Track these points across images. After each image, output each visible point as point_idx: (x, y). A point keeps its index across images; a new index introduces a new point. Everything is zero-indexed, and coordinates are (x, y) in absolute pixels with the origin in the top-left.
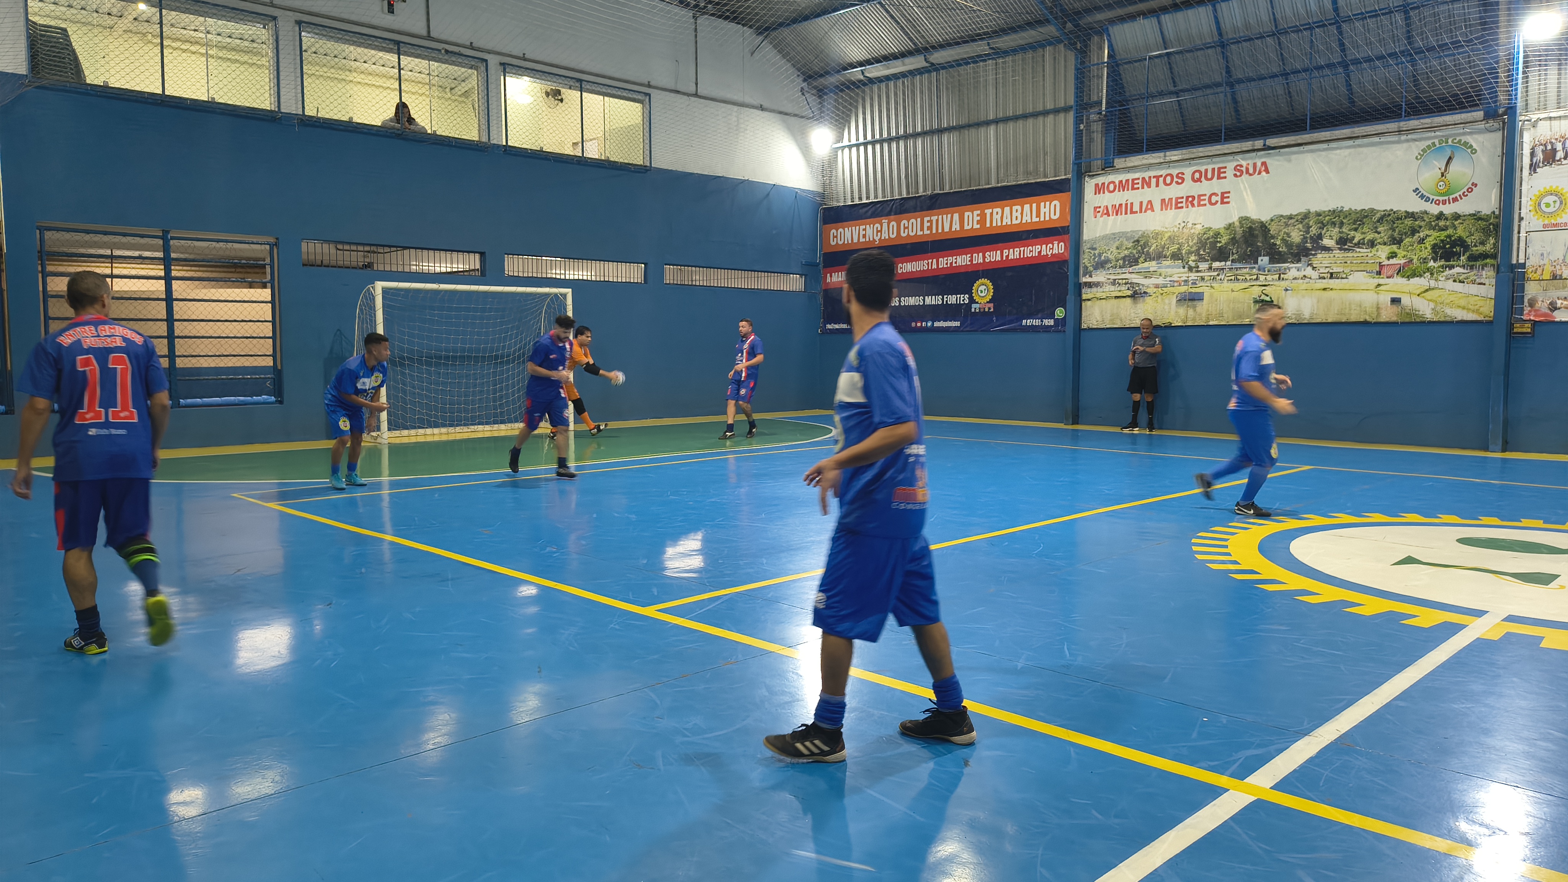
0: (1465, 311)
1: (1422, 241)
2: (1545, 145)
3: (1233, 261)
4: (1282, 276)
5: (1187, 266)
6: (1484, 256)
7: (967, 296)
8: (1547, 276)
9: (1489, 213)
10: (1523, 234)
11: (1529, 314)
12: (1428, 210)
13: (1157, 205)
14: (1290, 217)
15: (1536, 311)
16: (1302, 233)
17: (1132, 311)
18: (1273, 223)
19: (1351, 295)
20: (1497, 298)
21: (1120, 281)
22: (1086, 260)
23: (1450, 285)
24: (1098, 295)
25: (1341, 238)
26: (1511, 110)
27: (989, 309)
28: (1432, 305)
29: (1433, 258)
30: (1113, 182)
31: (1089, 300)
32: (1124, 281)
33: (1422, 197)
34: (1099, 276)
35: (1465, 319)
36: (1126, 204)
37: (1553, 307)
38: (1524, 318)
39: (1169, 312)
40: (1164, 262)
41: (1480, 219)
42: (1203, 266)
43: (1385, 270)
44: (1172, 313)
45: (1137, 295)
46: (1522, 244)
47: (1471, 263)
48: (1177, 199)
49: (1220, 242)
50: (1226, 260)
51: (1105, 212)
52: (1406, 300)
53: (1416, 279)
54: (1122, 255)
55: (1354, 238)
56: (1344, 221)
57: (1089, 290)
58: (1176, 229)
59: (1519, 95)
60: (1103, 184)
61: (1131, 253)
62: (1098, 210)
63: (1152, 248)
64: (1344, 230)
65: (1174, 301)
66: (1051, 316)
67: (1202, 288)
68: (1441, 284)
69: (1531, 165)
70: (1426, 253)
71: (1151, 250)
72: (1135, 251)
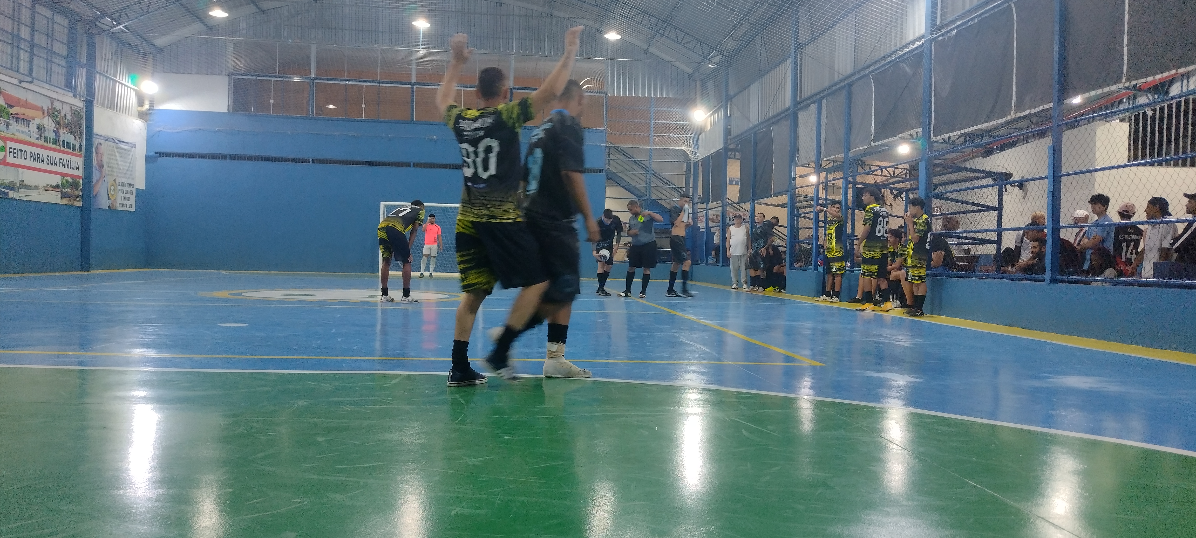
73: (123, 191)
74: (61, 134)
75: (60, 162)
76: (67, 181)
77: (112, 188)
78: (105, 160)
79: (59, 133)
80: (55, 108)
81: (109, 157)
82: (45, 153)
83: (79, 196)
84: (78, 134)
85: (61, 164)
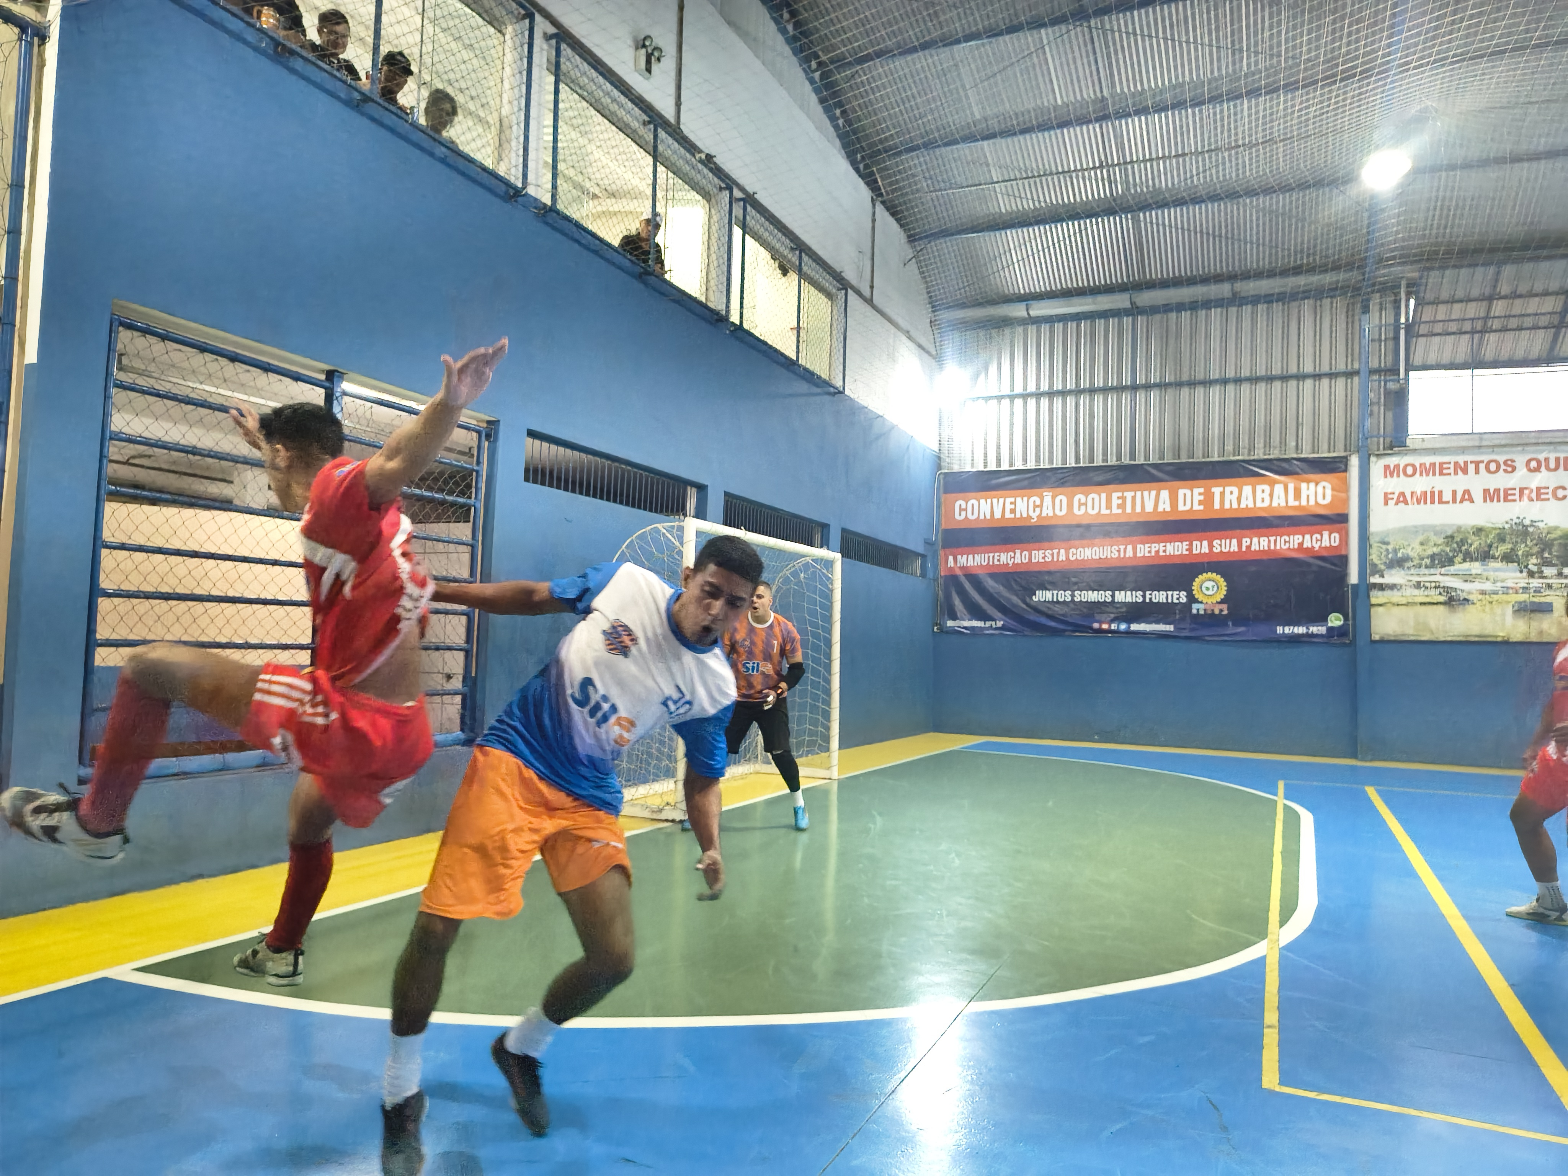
5: (1525, 570)
7: (1183, 594)
13: (1478, 495)
21: (1427, 584)
22: (1373, 555)
24: (1395, 600)
27: (1221, 610)
30: (1412, 465)
32: (1434, 584)
34: (1393, 577)
36: (1433, 493)
40: (1493, 564)
42: (1549, 571)
45: (1453, 602)
48: (1506, 491)
51: (1401, 499)
54: (1430, 552)
57: (1380, 593)
58: (1507, 526)
60: (1397, 466)
61: (1442, 551)
62: (1391, 496)
63: (1473, 547)
65: (1509, 610)
66: (1323, 622)
67: (1550, 597)
71: (1472, 549)
72: (1448, 549)
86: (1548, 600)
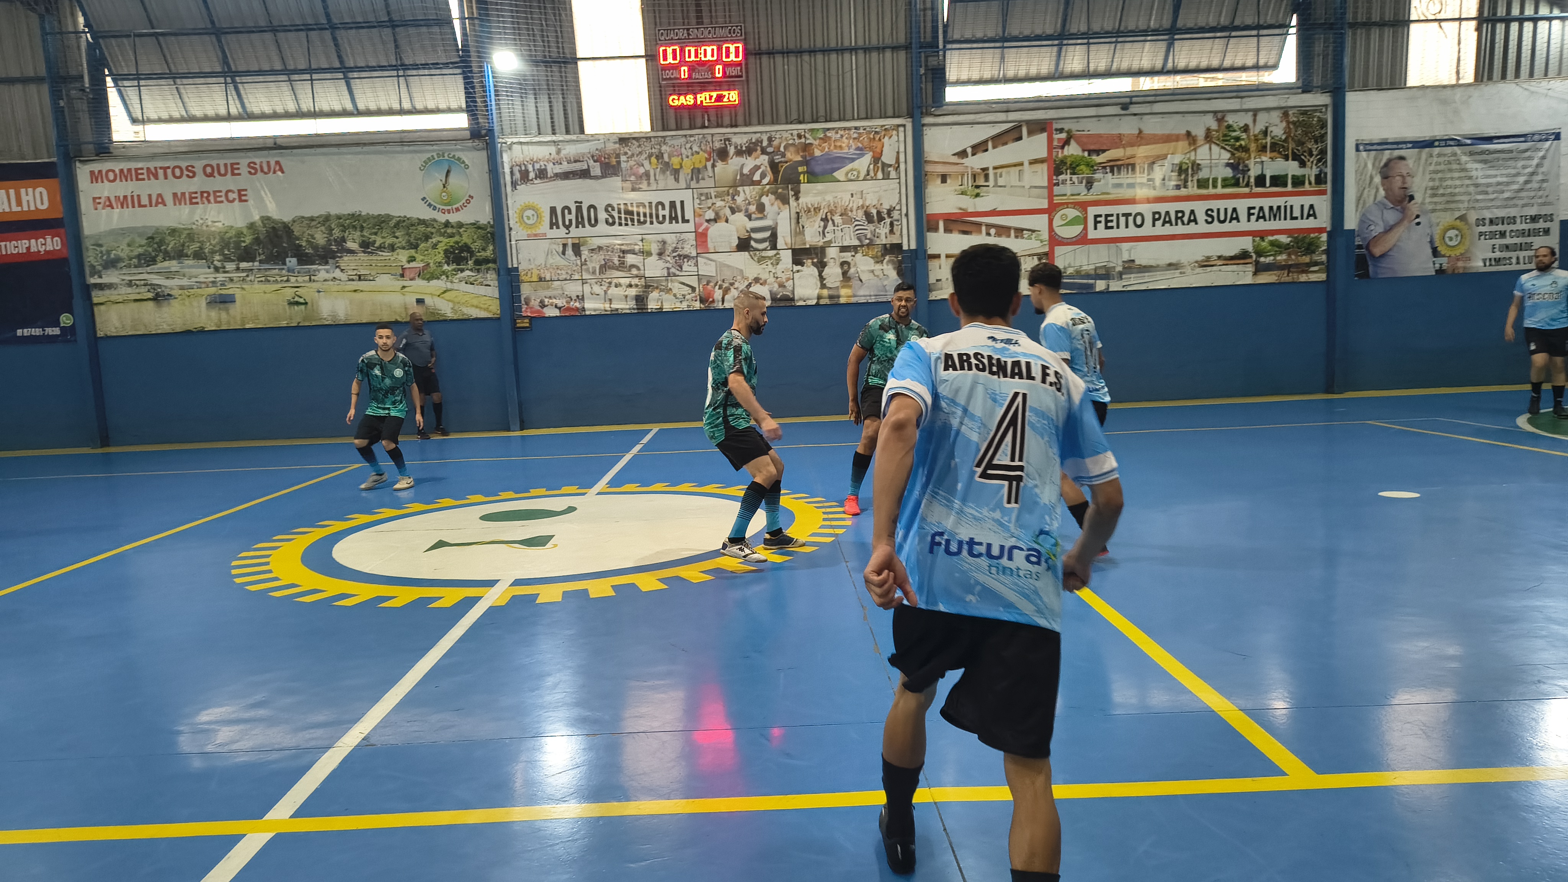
0: (478, 310)
1: (435, 246)
2: (520, 166)
3: (261, 262)
4: (313, 277)
5: (212, 266)
6: (486, 261)
8: (535, 279)
9: (485, 223)
10: (513, 243)
11: (526, 312)
12: (436, 217)
13: (169, 199)
14: (312, 219)
15: (531, 308)
16: (325, 235)
17: (157, 315)
18: (295, 224)
19: (380, 297)
20: (501, 298)
21: (137, 282)
22: (91, 257)
23: (463, 286)
24: (113, 298)
25: (363, 241)
26: (491, 131)
28: (451, 305)
29: (446, 262)
30: (113, 171)
31: (102, 304)
32: (142, 282)
33: (430, 205)
34: (110, 277)
35: (479, 316)
36: (132, 196)
37: (543, 306)
38: (524, 314)
39: (200, 316)
40: (187, 262)
41: (479, 228)
42: (230, 266)
43: (407, 273)
44: (204, 316)
45: (160, 297)
46: (514, 251)
47: (478, 267)
48: (190, 193)
49: (244, 242)
50: (253, 260)
51: (108, 203)
52: (429, 301)
53: (435, 281)
54: (136, 253)
55: (375, 242)
56: (364, 225)
57: (100, 293)
58: (194, 227)
59: (495, 120)
60: (100, 172)
61: (146, 251)
62: (98, 201)
63: (170, 246)
64: (365, 234)
65: (203, 304)
66: (57, 324)
67: (232, 290)
68: (455, 286)
69: (512, 183)
70: (440, 257)
71: (169, 248)
72: (150, 249)
73: (1492, 235)
74: (1251, 166)
75: (1250, 215)
76: (1273, 244)
77: (1452, 233)
78: (1419, 185)
79: (1246, 166)
80: (1229, 127)
81: (1440, 175)
82: (1200, 208)
83: (1316, 264)
84: (1311, 155)
85: (1253, 218)
86: (230, 292)
